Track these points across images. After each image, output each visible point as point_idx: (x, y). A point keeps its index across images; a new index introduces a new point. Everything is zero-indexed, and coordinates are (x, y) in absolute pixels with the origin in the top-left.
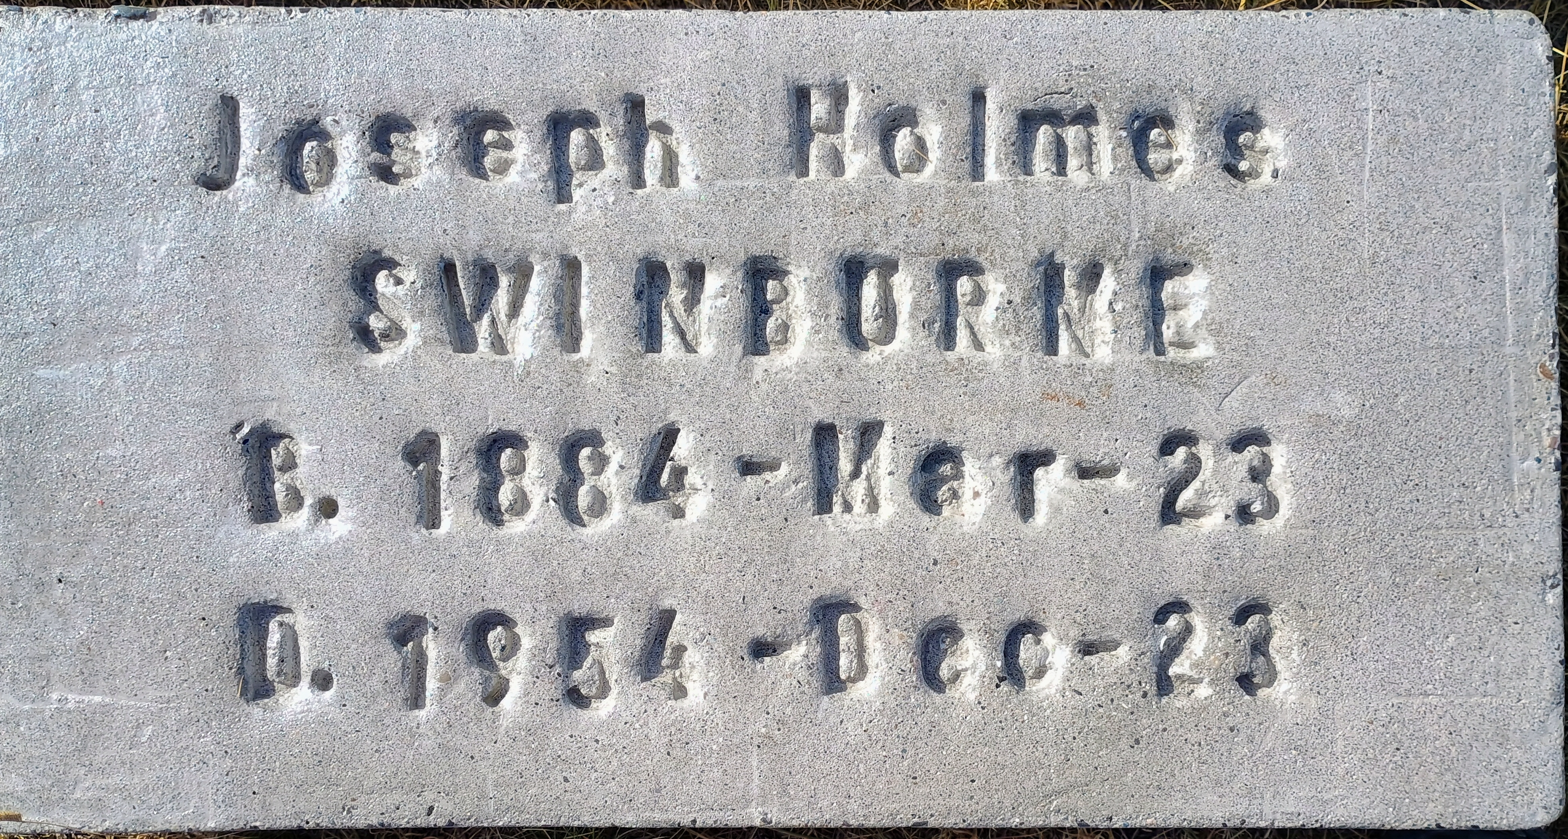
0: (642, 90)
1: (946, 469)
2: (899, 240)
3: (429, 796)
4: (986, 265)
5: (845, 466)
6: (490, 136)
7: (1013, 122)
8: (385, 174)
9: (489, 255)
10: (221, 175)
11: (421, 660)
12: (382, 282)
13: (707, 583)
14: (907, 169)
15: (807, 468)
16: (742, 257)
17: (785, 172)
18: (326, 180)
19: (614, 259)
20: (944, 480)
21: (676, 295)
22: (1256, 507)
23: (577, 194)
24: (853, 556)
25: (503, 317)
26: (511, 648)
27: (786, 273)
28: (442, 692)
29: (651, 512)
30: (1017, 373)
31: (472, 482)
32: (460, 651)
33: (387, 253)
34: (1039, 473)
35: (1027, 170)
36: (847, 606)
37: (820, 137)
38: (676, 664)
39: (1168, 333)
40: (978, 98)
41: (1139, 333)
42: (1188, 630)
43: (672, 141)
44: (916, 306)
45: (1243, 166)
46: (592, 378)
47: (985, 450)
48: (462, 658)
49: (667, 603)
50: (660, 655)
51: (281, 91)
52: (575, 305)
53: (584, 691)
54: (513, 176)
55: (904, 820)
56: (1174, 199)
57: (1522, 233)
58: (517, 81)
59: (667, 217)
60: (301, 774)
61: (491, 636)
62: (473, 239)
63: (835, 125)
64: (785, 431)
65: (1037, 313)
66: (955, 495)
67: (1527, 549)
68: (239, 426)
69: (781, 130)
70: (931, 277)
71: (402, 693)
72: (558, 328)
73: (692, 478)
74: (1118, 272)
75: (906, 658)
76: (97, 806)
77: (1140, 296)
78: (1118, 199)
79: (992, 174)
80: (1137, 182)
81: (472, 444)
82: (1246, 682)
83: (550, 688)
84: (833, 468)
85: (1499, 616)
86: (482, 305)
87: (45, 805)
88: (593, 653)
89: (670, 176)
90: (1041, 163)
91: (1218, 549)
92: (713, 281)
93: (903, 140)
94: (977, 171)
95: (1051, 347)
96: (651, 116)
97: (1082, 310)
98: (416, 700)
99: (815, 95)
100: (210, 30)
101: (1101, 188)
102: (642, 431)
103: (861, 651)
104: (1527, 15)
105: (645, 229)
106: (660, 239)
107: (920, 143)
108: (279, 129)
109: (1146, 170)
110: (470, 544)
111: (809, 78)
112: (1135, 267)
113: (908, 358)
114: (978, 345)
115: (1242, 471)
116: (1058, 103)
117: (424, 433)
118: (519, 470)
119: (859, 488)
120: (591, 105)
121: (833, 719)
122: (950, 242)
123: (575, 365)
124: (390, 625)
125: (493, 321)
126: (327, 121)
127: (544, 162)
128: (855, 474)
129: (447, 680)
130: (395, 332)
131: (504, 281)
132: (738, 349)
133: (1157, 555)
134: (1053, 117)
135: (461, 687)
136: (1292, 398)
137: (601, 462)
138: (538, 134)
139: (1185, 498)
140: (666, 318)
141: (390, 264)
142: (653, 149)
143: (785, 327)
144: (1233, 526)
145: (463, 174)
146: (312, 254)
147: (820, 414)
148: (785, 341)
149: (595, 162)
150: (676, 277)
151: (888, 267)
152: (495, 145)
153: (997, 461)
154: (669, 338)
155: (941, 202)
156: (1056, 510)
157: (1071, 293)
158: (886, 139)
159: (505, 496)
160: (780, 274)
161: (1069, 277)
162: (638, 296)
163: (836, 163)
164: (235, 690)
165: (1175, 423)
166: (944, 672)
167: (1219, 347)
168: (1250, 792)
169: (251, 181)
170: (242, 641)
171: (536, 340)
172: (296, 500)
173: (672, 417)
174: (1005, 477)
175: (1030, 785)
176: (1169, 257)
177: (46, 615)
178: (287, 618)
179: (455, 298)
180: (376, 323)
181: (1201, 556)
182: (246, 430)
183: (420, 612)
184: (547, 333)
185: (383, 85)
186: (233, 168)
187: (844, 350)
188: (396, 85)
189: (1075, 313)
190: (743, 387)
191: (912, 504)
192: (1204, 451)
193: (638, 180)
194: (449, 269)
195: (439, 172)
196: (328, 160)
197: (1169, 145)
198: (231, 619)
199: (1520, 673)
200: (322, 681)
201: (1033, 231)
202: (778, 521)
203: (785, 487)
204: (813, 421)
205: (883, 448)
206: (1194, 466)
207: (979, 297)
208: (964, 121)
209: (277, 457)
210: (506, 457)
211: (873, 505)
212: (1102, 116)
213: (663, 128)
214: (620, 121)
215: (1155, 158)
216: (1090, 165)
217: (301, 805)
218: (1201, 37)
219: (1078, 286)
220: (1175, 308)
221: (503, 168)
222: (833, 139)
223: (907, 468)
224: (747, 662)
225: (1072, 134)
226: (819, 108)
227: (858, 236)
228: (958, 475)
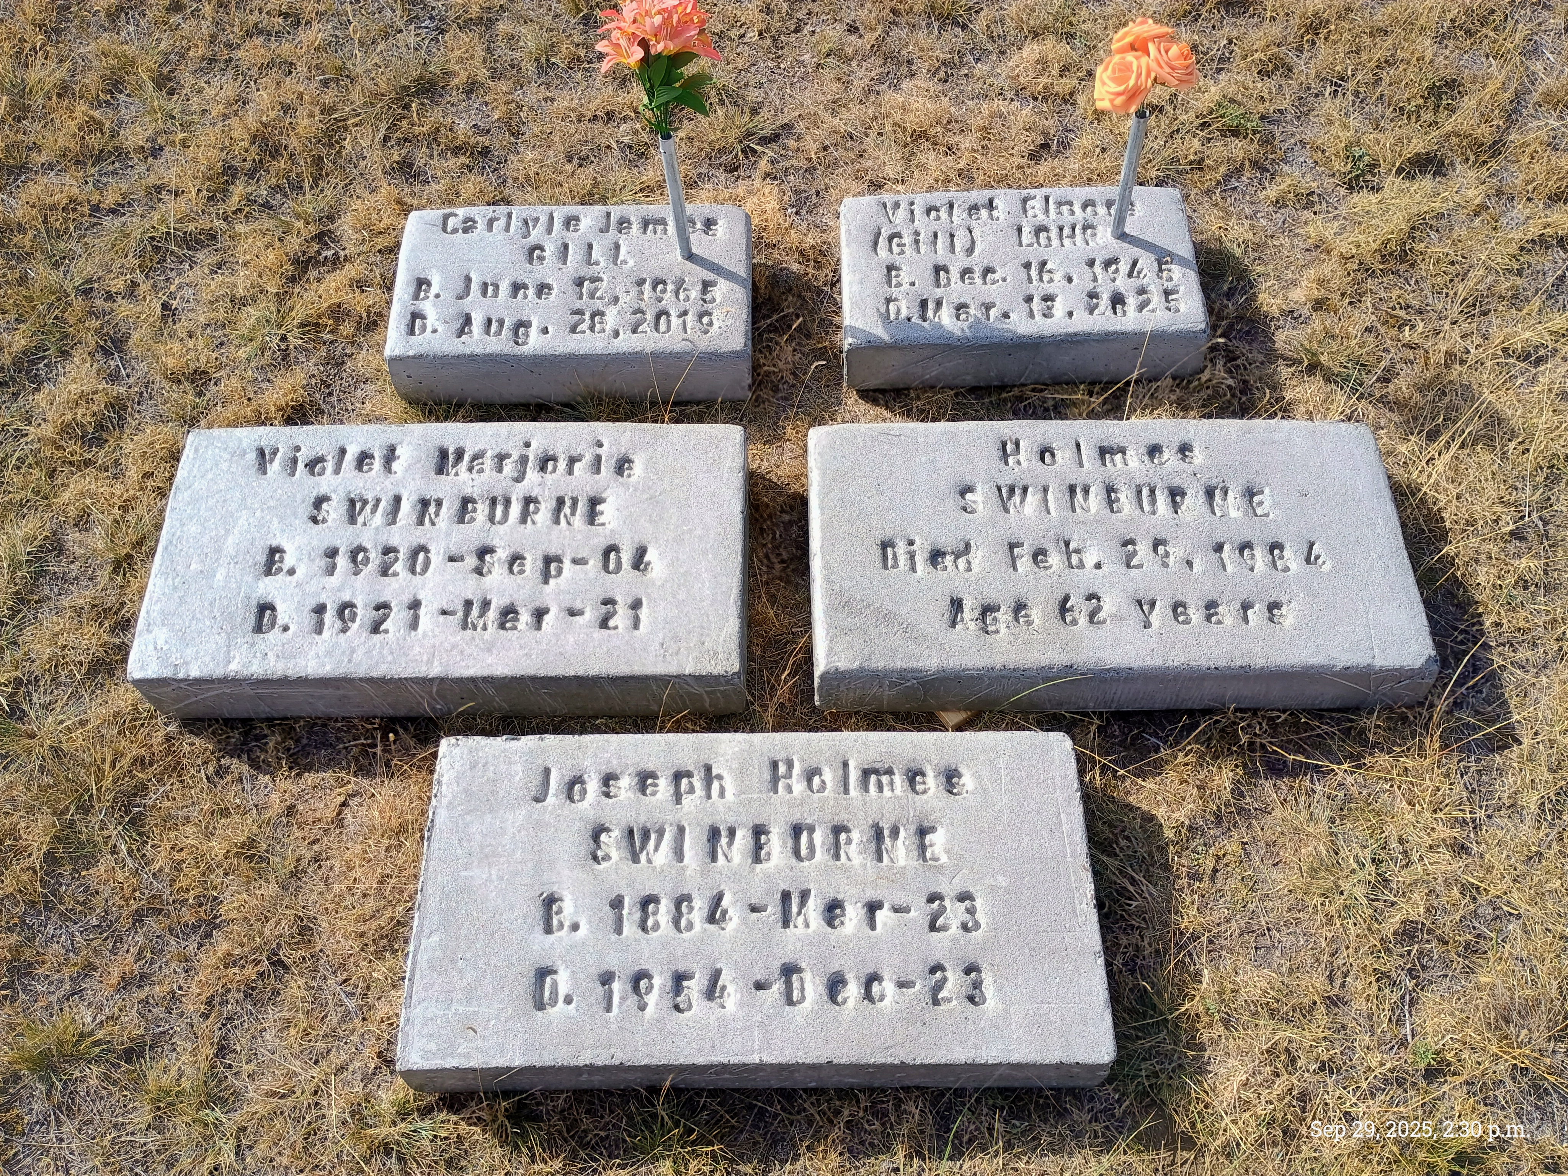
0: (711, 762)
1: (838, 911)
2: (815, 817)
3: (613, 1050)
4: (851, 827)
5: (795, 909)
6: (649, 781)
7: (860, 773)
8: (607, 795)
9: (648, 825)
10: (542, 797)
11: (611, 992)
12: (603, 837)
13: (737, 956)
14: (818, 791)
15: (779, 908)
16: (752, 824)
17: (769, 791)
18: (582, 799)
19: (699, 825)
20: (838, 916)
21: (724, 841)
22: (970, 925)
23: (684, 802)
24: (799, 945)
25: (652, 852)
26: (650, 988)
27: (769, 832)
28: (621, 1005)
29: (712, 927)
30: (866, 869)
31: (638, 915)
32: (629, 987)
33: (607, 825)
34: (878, 913)
35: (867, 790)
36: (797, 970)
37: (782, 780)
38: (721, 997)
39: (928, 855)
40: (846, 765)
41: (916, 853)
42: (945, 979)
43: (723, 782)
44: (823, 843)
45: (955, 791)
46: (688, 873)
47: (854, 900)
48: (630, 990)
49: (718, 966)
50: (715, 992)
51: (569, 764)
52: (682, 846)
53: (681, 1006)
54: (659, 796)
55: (823, 1060)
56: (927, 802)
57: (1069, 814)
58: (662, 760)
59: (722, 809)
60: (557, 1040)
61: (642, 983)
62: (642, 819)
63: (789, 775)
64: (769, 893)
65: (873, 846)
66: (842, 923)
67: (1086, 940)
68: (542, 894)
69: (767, 776)
70: (829, 832)
71: (603, 1006)
72: (676, 853)
73: (730, 913)
74: (906, 830)
75: (822, 989)
76: (467, 1056)
77: (915, 840)
78: (904, 801)
79: (853, 792)
80: (911, 795)
81: (638, 900)
82: (971, 999)
83: (668, 1003)
84: (790, 911)
85: (1077, 969)
86: (643, 847)
87: (444, 1057)
88: (686, 991)
89: (722, 795)
90: (872, 788)
91: (954, 940)
92: (739, 834)
93: (816, 780)
94: (846, 791)
95: (880, 859)
96: (715, 772)
97: (893, 846)
98: (609, 1009)
99: (780, 764)
100: (542, 744)
101: (897, 797)
102: (709, 894)
103: (803, 989)
104: (1062, 734)
105: (712, 814)
106: (718, 818)
107: (823, 782)
108: (567, 779)
109: (914, 790)
110: (636, 940)
111: (777, 758)
112: (913, 828)
113: (820, 864)
114: (850, 860)
115: (963, 909)
116: (878, 766)
117: (618, 896)
118: (655, 913)
119: (801, 919)
120: (691, 768)
121: (791, 1015)
122: (836, 818)
123: (682, 868)
124: (600, 975)
125: (648, 854)
126: (586, 777)
127: (672, 790)
128: (799, 913)
129: (623, 999)
130: (607, 858)
131: (653, 836)
132: (750, 861)
133: (928, 943)
134: (876, 772)
135: (628, 1002)
136: (981, 878)
137: (691, 909)
138: (670, 779)
139: (940, 922)
140: (719, 850)
141: (607, 830)
142: (715, 785)
143: (769, 854)
144: (961, 931)
145: (639, 795)
146: (578, 825)
147: (784, 886)
148: (769, 859)
149: (691, 790)
150: (724, 833)
151: (811, 829)
152: (651, 785)
153: (859, 905)
154: (720, 856)
155: (832, 803)
156: (885, 924)
157: (887, 840)
158: (809, 781)
159: (650, 922)
160: (767, 833)
161: (886, 833)
162: (709, 840)
163: (789, 789)
164: (532, 1005)
165: (933, 889)
166: (840, 999)
167: (949, 858)
168: (976, 1047)
169: (554, 798)
170: (535, 984)
171: (666, 856)
172: (561, 925)
173: (722, 888)
174: (863, 912)
175: (878, 1043)
176: (926, 824)
177: (454, 973)
178: (554, 977)
179: (632, 845)
180: (600, 853)
181: (947, 944)
182: (545, 895)
183: (612, 969)
184: (671, 855)
185: (609, 762)
186: (546, 795)
187: (794, 860)
188: (615, 762)
189: (889, 848)
190: (751, 875)
191: (823, 923)
192: (947, 903)
193: (709, 797)
194: (631, 832)
195: (630, 794)
196: (584, 792)
197: (924, 783)
198: (532, 974)
199: (1089, 993)
200: (568, 1000)
201: (869, 813)
202: (766, 930)
203: (769, 916)
204: (781, 889)
205: (811, 902)
206: (942, 910)
207: (849, 841)
208: (841, 772)
209: (555, 908)
210: (651, 907)
211: (807, 926)
212: (896, 771)
213: (720, 777)
214: (702, 774)
215: (919, 788)
216: (893, 790)
217: (556, 1055)
218: (933, 741)
219: (890, 837)
220: (931, 846)
221: (654, 794)
222: (788, 781)
223: (821, 908)
224: (753, 990)
225: (885, 779)
226: (782, 769)
227: (799, 815)
228: (843, 915)
